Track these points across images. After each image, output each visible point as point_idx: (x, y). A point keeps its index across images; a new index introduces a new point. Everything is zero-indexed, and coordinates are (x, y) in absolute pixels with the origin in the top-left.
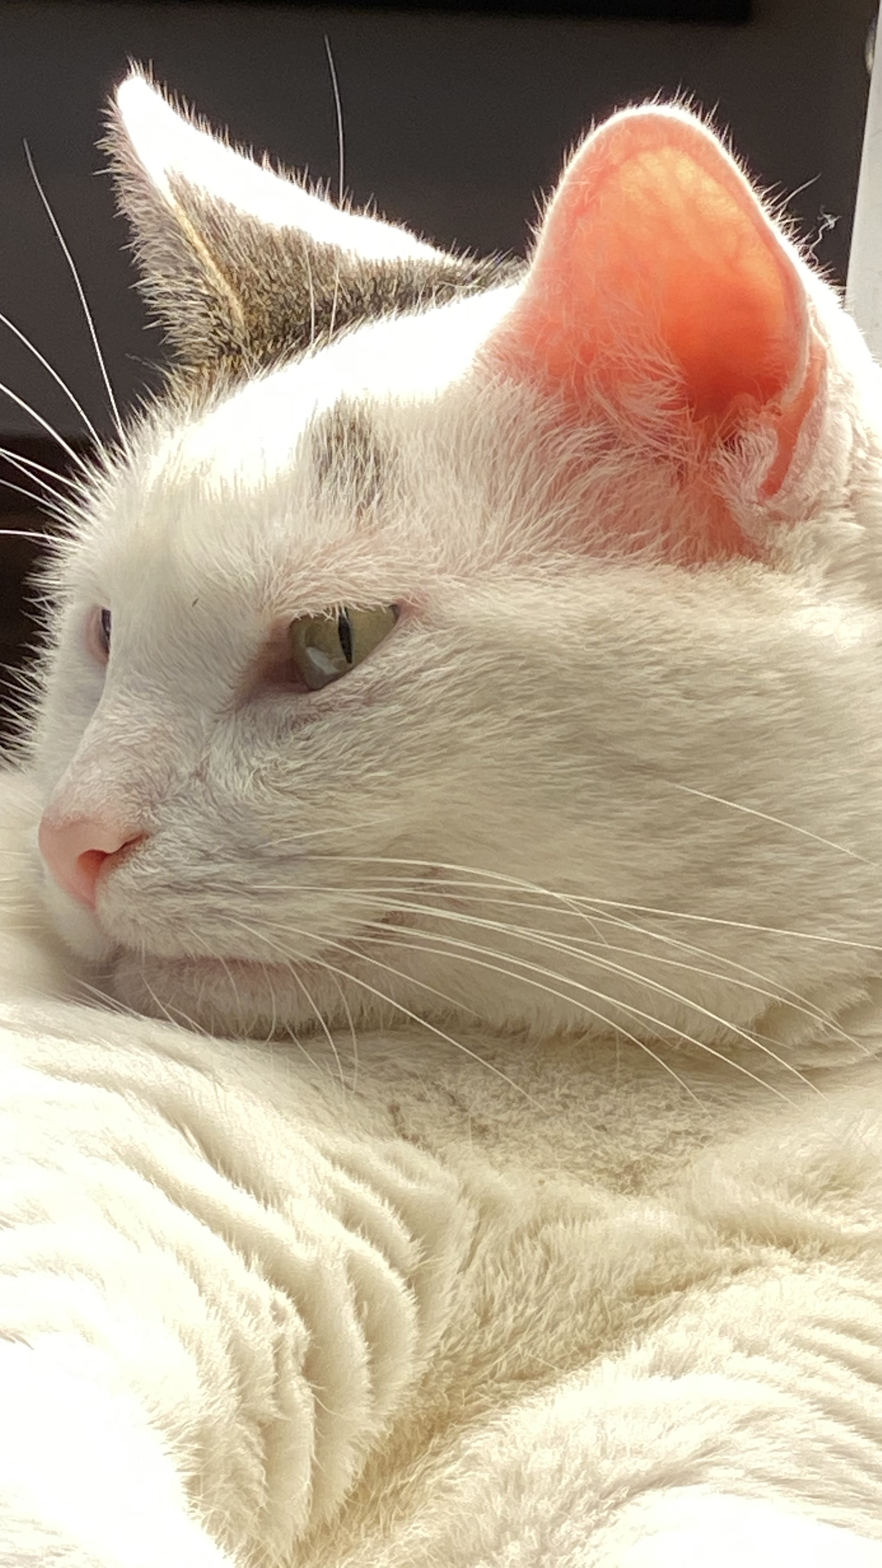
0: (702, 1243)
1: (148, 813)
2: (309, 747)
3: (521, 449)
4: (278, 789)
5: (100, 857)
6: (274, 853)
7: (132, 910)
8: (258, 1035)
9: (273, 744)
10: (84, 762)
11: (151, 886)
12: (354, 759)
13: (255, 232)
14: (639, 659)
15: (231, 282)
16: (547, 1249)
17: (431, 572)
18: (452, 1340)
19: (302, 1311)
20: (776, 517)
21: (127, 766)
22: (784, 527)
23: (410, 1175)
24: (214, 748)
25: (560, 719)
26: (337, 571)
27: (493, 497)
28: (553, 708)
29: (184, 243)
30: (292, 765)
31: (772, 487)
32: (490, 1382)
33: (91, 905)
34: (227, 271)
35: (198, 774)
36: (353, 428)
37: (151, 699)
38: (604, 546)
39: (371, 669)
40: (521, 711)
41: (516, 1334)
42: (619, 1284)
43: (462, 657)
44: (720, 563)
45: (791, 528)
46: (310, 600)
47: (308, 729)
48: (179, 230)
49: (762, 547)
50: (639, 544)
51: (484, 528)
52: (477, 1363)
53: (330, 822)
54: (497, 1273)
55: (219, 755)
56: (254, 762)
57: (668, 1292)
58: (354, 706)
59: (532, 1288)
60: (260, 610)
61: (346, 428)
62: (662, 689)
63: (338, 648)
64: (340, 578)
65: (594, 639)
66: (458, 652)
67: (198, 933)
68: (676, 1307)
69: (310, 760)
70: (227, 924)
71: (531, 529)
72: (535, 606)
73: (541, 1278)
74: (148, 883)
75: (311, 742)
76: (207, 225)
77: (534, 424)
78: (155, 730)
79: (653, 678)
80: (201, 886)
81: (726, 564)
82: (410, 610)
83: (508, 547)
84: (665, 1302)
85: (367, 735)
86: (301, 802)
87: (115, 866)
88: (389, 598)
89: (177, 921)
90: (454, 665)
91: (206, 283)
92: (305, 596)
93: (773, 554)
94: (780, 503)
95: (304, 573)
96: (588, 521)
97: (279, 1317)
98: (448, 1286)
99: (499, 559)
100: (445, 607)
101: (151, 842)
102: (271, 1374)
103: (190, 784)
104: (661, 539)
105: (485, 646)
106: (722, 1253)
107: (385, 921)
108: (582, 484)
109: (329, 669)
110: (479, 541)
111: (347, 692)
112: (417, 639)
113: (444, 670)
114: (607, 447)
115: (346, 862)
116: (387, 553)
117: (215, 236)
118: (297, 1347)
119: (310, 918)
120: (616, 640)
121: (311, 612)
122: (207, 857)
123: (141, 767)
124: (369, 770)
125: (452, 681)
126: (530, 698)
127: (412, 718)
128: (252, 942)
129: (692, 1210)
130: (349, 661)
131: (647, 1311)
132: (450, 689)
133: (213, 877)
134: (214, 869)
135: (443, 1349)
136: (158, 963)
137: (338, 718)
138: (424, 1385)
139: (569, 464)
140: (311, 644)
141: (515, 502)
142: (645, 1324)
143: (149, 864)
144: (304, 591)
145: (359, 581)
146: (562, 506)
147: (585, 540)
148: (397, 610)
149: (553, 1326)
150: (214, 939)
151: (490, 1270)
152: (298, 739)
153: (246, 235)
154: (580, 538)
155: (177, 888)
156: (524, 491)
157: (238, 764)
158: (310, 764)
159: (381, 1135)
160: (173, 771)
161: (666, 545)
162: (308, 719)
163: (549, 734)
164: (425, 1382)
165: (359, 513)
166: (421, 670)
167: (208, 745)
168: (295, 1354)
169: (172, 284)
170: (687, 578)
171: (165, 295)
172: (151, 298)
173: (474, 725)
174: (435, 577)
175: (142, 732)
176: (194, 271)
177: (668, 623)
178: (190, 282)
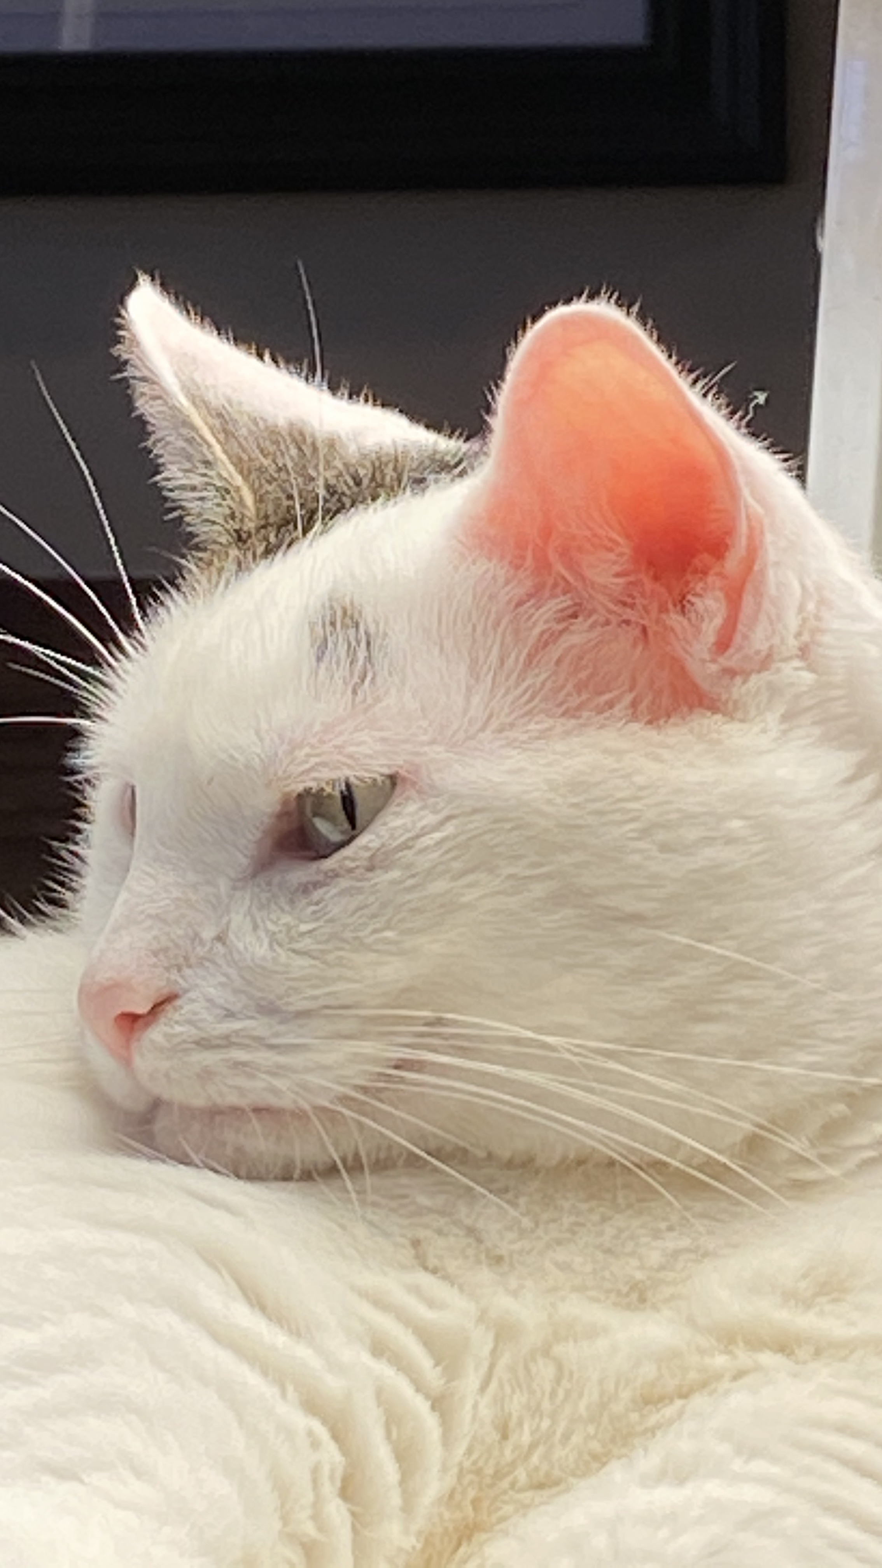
0: (701, 1351)
1: (174, 976)
2: (319, 911)
3: (497, 623)
4: (294, 951)
5: (133, 1018)
6: (291, 1008)
7: (165, 1065)
8: (286, 1176)
9: (287, 908)
10: (115, 930)
11: (180, 1044)
12: (360, 921)
13: (261, 424)
14: (618, 817)
15: (241, 472)
16: (560, 1367)
17: (422, 744)
18: (474, 1456)
19: (336, 1437)
20: (731, 673)
21: (155, 932)
22: (738, 680)
23: (431, 1304)
24: (233, 915)
25: (549, 876)
26: (335, 747)
27: (474, 672)
28: (541, 865)
29: (198, 439)
30: (304, 928)
31: (723, 644)
32: (511, 1493)
33: (127, 1062)
34: (238, 463)
35: (220, 938)
36: (345, 612)
37: (173, 870)
38: (579, 708)
39: (373, 837)
40: (512, 870)
41: (533, 1446)
42: (625, 1395)
43: (454, 822)
44: (683, 718)
45: (745, 682)
46: (314, 774)
47: (316, 895)
48: (193, 428)
49: (719, 700)
50: (611, 705)
51: (468, 700)
52: (498, 1475)
53: (340, 978)
54: (513, 1391)
55: (238, 919)
56: (271, 927)
57: (672, 1401)
58: (358, 871)
59: (546, 1405)
60: (268, 785)
61: (339, 613)
62: (641, 845)
63: (342, 816)
64: (340, 753)
65: (575, 800)
66: (449, 818)
67: (225, 1084)
68: (681, 1414)
69: (321, 923)
70: (252, 1076)
71: (510, 698)
72: (520, 771)
73: (553, 1394)
74: (178, 1040)
75: (321, 905)
76: (217, 422)
77: (507, 598)
78: (178, 899)
79: (631, 835)
80: (227, 1042)
81: (688, 718)
82: (404, 780)
83: (490, 717)
84: (669, 1411)
85: (372, 899)
86: (313, 962)
87: (147, 1025)
88: (387, 771)
89: (206, 1075)
90: (449, 829)
91: (220, 476)
92: (308, 771)
93: (730, 705)
94: (731, 659)
95: (307, 750)
96: (563, 687)
97: (315, 1444)
98: (468, 1407)
99: (483, 729)
100: (436, 777)
101: (178, 1002)
102: (310, 1497)
103: (211, 949)
104: (628, 698)
105: (475, 811)
106: (720, 1361)
107: (397, 1067)
108: (556, 652)
109: (335, 837)
110: (465, 711)
111: (353, 860)
112: (411, 808)
113: (437, 836)
114: (575, 616)
115: (357, 1016)
116: (381, 729)
117: (225, 431)
118: (333, 1471)
119: (327, 1068)
120: (594, 800)
121: (313, 785)
122: (230, 1015)
123: (168, 934)
124: (375, 931)
125: (445, 847)
126: (519, 857)
127: (410, 882)
128: (275, 1092)
129: (691, 1321)
130: (353, 826)
131: (653, 1420)
132: (447, 852)
133: (237, 1032)
134: (237, 1025)
135: (467, 1464)
136: (189, 1113)
137: (344, 883)
138: (450, 1498)
139: (542, 633)
140: (315, 814)
141: (495, 674)
142: (652, 1431)
143: (177, 1022)
144: (307, 766)
145: (357, 756)
146: (537, 675)
147: (561, 704)
148: (393, 780)
149: (566, 1437)
150: (241, 1091)
151: (508, 1389)
152: (310, 904)
153: (254, 428)
154: (557, 702)
155: (204, 1044)
156: (502, 662)
157: (255, 927)
158: (321, 927)
159: (403, 1267)
160: (196, 938)
161: (634, 704)
162: (316, 885)
163: (538, 890)
164: (451, 1496)
165: (355, 692)
166: (418, 837)
167: (228, 911)
168: (332, 1478)
169: (188, 478)
170: (652, 734)
171: (183, 488)
172: (171, 490)
173: (470, 885)
174: (426, 749)
175: (167, 901)
176: (207, 463)
177: (639, 780)
178: (205, 475)
